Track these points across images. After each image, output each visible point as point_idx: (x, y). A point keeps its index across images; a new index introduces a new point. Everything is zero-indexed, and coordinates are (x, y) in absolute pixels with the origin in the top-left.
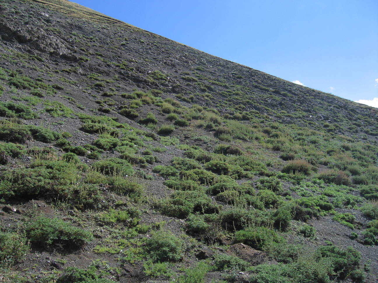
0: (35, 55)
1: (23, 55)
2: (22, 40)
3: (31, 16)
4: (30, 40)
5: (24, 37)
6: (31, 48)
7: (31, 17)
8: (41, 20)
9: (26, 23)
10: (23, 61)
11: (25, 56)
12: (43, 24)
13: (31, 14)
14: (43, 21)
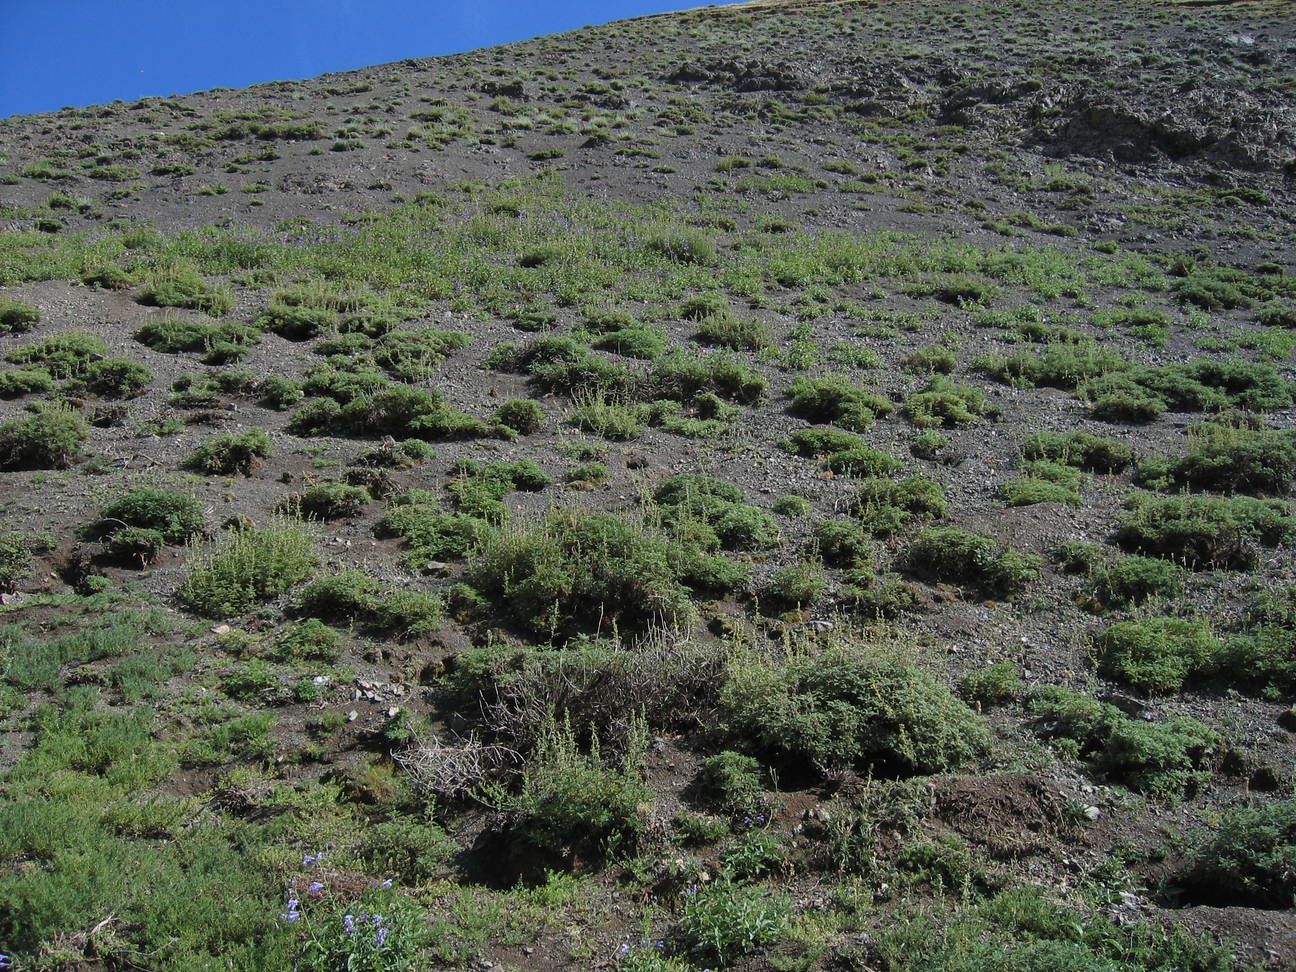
0: (1232, 187)
1: (1194, 195)
2: (1180, 147)
3: (1196, 57)
4: (1209, 140)
5: (1188, 135)
6: (1216, 167)
7: (1196, 63)
8: (1230, 63)
9: (1187, 87)
10: (1200, 216)
11: (1202, 198)
12: (1239, 76)
13: (1194, 52)
14: (1238, 64)
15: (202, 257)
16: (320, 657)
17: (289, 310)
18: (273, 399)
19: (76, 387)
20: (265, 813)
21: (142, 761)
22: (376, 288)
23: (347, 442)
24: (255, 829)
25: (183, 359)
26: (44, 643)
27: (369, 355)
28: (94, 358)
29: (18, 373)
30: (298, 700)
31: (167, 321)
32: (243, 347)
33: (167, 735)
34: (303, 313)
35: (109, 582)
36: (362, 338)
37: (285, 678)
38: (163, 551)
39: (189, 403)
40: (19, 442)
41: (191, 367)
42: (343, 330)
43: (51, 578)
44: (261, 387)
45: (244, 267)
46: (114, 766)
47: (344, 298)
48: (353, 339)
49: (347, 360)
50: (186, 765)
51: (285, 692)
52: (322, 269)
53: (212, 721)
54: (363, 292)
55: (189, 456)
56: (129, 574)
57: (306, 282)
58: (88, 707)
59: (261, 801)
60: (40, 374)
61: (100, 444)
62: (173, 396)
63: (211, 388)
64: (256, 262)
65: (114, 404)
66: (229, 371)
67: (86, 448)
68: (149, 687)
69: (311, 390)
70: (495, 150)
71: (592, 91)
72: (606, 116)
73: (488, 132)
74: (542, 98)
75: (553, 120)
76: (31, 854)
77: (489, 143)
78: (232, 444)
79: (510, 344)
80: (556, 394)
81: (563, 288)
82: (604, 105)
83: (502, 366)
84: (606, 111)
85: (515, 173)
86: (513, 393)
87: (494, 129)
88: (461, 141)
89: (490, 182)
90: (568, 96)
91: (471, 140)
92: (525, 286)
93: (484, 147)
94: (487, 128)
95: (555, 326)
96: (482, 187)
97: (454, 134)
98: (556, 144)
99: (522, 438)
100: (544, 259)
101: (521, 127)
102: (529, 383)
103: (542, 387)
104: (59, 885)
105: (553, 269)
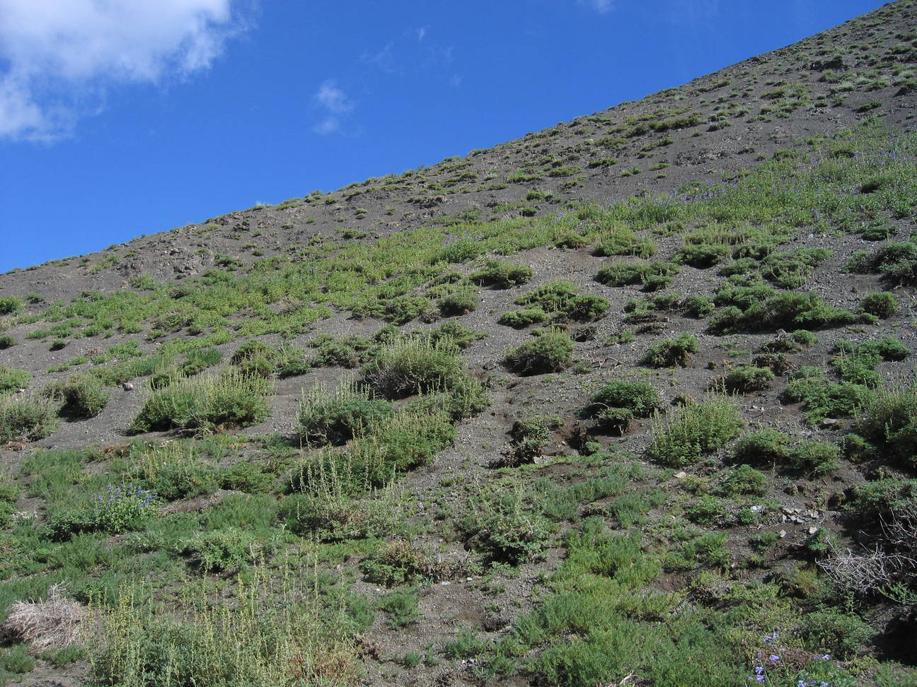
15: (631, 219)
16: (752, 492)
17: (695, 247)
18: (693, 311)
19: (561, 316)
20: (726, 604)
21: (638, 567)
22: (754, 224)
23: (750, 337)
24: (721, 615)
25: (628, 290)
26: (564, 489)
27: (757, 273)
28: (571, 296)
29: (523, 311)
30: (740, 523)
31: (614, 265)
32: (667, 277)
33: (652, 549)
34: (706, 248)
35: (599, 445)
36: (750, 261)
37: (729, 507)
38: (633, 423)
39: (636, 320)
40: (531, 356)
41: (633, 294)
42: (736, 256)
43: (562, 445)
44: (684, 304)
45: (660, 221)
46: (620, 571)
47: (732, 234)
48: (744, 262)
49: (742, 278)
50: (667, 570)
51: (730, 518)
52: (714, 216)
53: (681, 539)
54: (745, 228)
55: (642, 356)
56: (612, 439)
57: (704, 226)
58: (598, 531)
59: (722, 595)
60: (537, 311)
61: (581, 353)
62: (625, 316)
63: (650, 308)
64: (668, 217)
65: (587, 325)
66: (660, 295)
67: (573, 357)
68: (636, 517)
69: (721, 301)
70: (827, 110)
71: (898, 52)
72: (912, 68)
73: (820, 98)
74: (858, 65)
75: (870, 80)
76: (574, 629)
77: (822, 106)
78: (671, 345)
79: (862, 252)
80: (904, 286)
81: (897, 204)
82: (908, 60)
83: (858, 269)
84: (911, 65)
85: (845, 125)
86: (870, 289)
87: (825, 95)
88: (801, 108)
89: (827, 135)
90: (879, 60)
91: (808, 106)
92: (867, 207)
93: (819, 109)
94: (819, 95)
95: (895, 234)
96: (822, 139)
97: (795, 104)
98: (874, 97)
99: (882, 321)
100: (878, 185)
101: (845, 90)
102: (881, 280)
103: (892, 281)
104: (594, 651)
105: (887, 192)
